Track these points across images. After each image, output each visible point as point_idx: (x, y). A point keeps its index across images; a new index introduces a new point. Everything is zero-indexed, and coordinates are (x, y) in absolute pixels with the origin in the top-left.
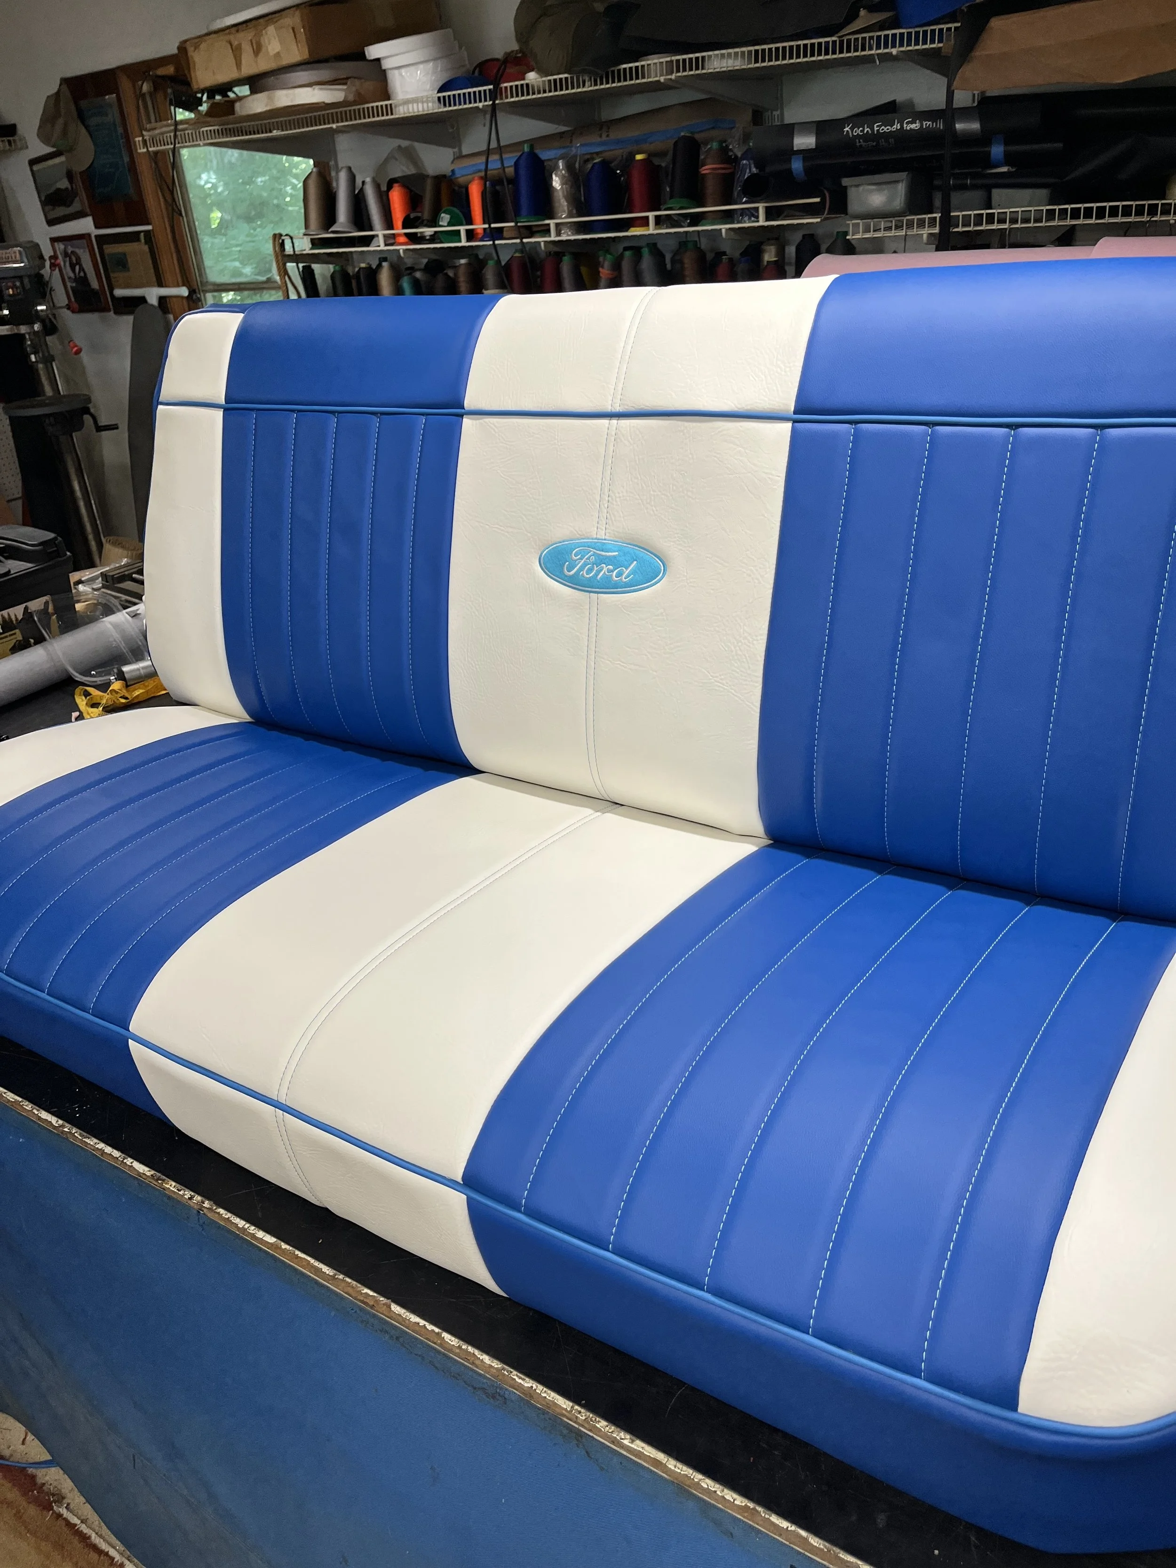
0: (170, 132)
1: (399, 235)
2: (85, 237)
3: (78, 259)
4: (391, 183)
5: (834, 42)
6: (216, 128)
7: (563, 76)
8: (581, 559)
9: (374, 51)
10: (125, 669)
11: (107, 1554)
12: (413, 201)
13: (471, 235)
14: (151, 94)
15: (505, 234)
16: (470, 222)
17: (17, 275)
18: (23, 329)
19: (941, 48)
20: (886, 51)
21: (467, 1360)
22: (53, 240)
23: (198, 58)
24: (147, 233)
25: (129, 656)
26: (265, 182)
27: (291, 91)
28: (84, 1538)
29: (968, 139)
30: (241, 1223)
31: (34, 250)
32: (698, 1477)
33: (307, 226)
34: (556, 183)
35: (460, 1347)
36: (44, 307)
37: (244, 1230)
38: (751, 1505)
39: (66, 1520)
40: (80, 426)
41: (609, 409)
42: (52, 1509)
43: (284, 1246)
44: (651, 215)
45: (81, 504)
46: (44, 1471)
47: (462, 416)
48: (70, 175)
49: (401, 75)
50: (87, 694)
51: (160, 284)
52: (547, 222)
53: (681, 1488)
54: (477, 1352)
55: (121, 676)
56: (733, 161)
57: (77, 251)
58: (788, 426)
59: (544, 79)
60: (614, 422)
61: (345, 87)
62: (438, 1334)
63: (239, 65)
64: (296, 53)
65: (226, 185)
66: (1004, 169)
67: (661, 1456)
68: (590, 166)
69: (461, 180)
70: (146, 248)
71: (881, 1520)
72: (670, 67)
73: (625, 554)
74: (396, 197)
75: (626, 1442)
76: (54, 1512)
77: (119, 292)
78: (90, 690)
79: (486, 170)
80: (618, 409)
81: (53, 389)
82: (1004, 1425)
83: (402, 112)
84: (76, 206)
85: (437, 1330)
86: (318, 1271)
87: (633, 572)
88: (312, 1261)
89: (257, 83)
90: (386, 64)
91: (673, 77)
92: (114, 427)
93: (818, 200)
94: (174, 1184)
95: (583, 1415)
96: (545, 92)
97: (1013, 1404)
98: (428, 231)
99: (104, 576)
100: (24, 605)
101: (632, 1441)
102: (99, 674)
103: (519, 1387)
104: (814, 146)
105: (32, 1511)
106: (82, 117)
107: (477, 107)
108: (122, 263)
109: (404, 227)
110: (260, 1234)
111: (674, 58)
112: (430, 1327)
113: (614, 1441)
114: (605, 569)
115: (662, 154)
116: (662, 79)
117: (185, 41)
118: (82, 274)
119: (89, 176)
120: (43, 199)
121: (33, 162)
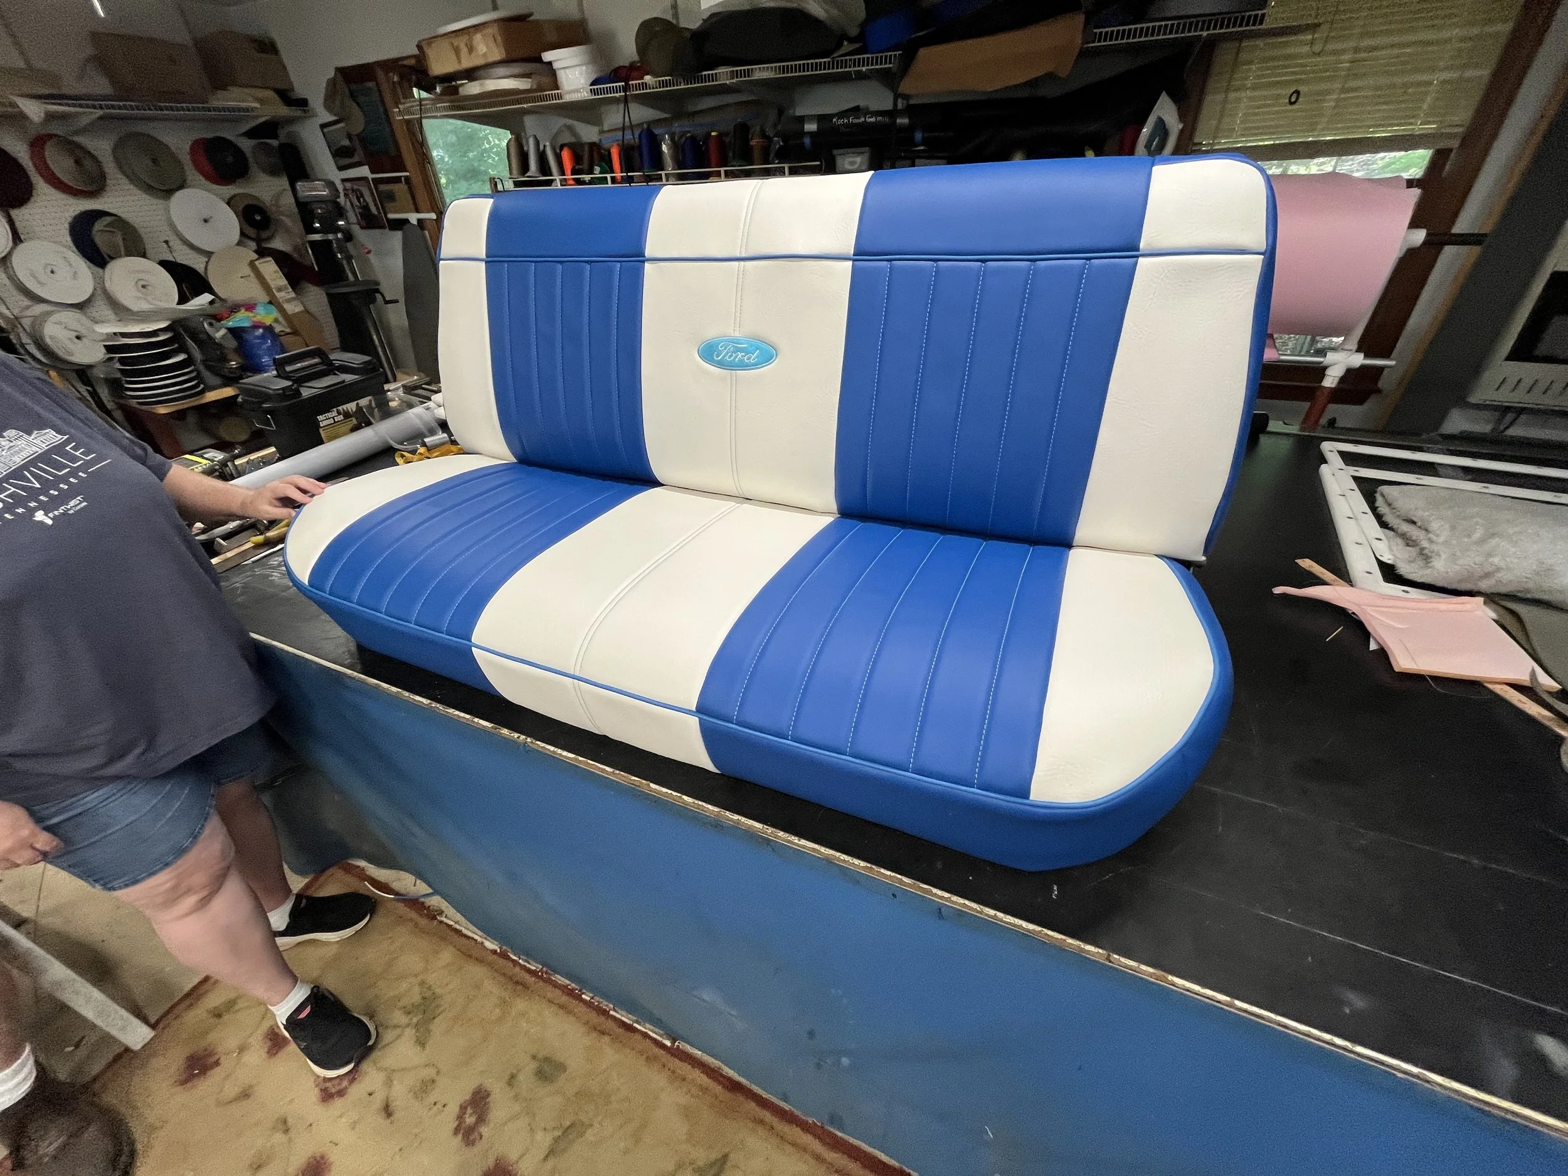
0: (417, 106)
1: (569, 179)
2: (365, 179)
3: (362, 196)
4: (562, 147)
5: (829, 62)
6: (448, 104)
7: (667, 78)
8: (725, 349)
9: (547, 56)
10: (426, 440)
11: (473, 938)
12: (577, 158)
13: (614, 180)
14: (399, 83)
15: (635, 180)
16: (612, 171)
17: (321, 200)
18: (331, 237)
19: (890, 68)
20: (859, 68)
21: (698, 809)
22: (344, 181)
23: (431, 53)
24: (407, 178)
25: (427, 433)
26: (475, 155)
27: (495, 81)
28: (458, 932)
29: (902, 129)
30: (552, 748)
31: (330, 184)
32: (838, 854)
33: (511, 173)
34: (664, 148)
35: (694, 803)
36: (343, 223)
37: (554, 752)
38: (869, 865)
39: (446, 923)
40: (374, 301)
41: (738, 255)
42: (436, 919)
43: (581, 758)
44: (722, 170)
45: (380, 349)
46: (430, 898)
47: (643, 262)
48: (349, 137)
49: (565, 72)
50: (403, 456)
51: (417, 211)
52: (660, 172)
53: (829, 861)
54: (704, 804)
55: (424, 445)
56: (769, 139)
57: (360, 188)
58: (850, 263)
59: (656, 79)
60: (742, 263)
61: (530, 80)
62: (680, 797)
63: (460, 62)
64: (497, 54)
65: (450, 157)
66: (922, 148)
67: (816, 846)
68: (683, 139)
69: (606, 146)
70: (406, 187)
71: (939, 865)
72: (733, 75)
73: (751, 346)
74: (566, 155)
75: (796, 841)
76: (438, 921)
77: (391, 216)
78: (405, 453)
79: (623, 142)
80: (744, 255)
81: (354, 277)
82: (1022, 807)
83: (568, 98)
84: (356, 159)
85: (679, 795)
86: (603, 770)
87: (757, 357)
88: (599, 765)
89: (471, 74)
90: (555, 66)
91: (734, 81)
92: (396, 301)
93: (818, 163)
94: (506, 730)
95: (770, 830)
96: (657, 88)
97: (1026, 795)
98: (587, 177)
99: (404, 386)
100: (356, 402)
101: (799, 840)
102: (409, 444)
103: (732, 820)
104: (816, 130)
105: (423, 922)
106: (353, 96)
107: (615, 97)
108: (391, 197)
109: (572, 174)
110: (565, 753)
111: (735, 69)
112: (675, 794)
113: (789, 841)
114: (740, 356)
115: (727, 134)
116: (728, 82)
117: (420, 42)
118: (365, 204)
119: (363, 139)
120: (333, 152)
121: (323, 126)
